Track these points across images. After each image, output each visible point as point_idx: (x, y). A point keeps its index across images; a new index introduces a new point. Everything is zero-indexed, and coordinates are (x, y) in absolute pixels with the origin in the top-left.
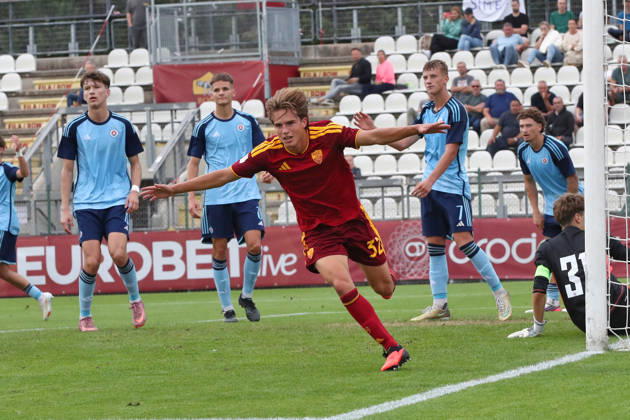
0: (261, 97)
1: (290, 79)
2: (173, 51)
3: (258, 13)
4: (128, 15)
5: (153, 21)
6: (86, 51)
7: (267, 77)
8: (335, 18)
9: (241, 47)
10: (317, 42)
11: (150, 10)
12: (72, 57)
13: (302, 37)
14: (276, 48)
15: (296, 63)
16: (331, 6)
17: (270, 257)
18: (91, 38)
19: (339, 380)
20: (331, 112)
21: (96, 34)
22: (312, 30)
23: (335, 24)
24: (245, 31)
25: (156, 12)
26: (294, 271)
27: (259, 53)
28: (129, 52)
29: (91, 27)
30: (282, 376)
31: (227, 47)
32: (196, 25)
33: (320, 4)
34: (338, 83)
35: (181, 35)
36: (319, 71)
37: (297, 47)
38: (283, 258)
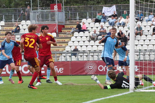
0: (56, 32)
1: (62, 28)
2: (36, 21)
3: (55, 13)
4: (26, 13)
5: (31, 14)
6: (16, 21)
7: (57, 27)
8: (73, 14)
9: (51, 20)
10: (69, 20)
11: (31, 12)
12: (13, 22)
13: (65, 19)
14: (59, 21)
15: (64, 25)
16: (72, 12)
17: (57, 69)
18: (17, 18)
19: (73, 97)
20: (72, 36)
21: (18, 17)
22: (68, 17)
23: (73, 16)
24: (52, 17)
25: (32, 12)
26: (63, 72)
27: (55, 22)
28: (26, 21)
29: (17, 15)
30: (60, 96)
31: (48, 21)
32: (41, 15)
33: (70, 11)
34: (73, 29)
35: (38, 18)
36: (69, 26)
37: (64, 21)
38: (60, 69)
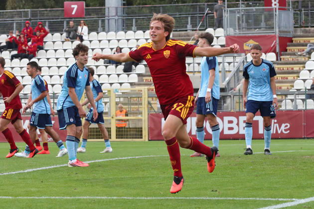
0: (275, 51)
1: (288, 44)
2: (235, 29)
3: (274, 13)
4: (215, 13)
5: (226, 16)
6: (195, 29)
7: (278, 42)
8: (310, 16)
9: (266, 28)
10: (301, 27)
11: (225, 11)
12: (189, 31)
13: (294, 24)
14: (282, 29)
15: (291, 36)
16: (308, 10)
17: (277, 125)
18: (198, 22)
19: (309, 182)
20: (307, 59)
21: (200, 21)
22: (299, 21)
23: (309, 18)
24: (268, 21)
25: (227, 11)
26: (288, 131)
27: (275, 31)
28: (215, 30)
29: (198, 18)
30: (283, 179)
31: (260, 28)
32: (246, 17)
33: (303, 9)
34: (310, 46)
35: (239, 22)
36: (302, 40)
37: (292, 29)
38: (283, 125)
